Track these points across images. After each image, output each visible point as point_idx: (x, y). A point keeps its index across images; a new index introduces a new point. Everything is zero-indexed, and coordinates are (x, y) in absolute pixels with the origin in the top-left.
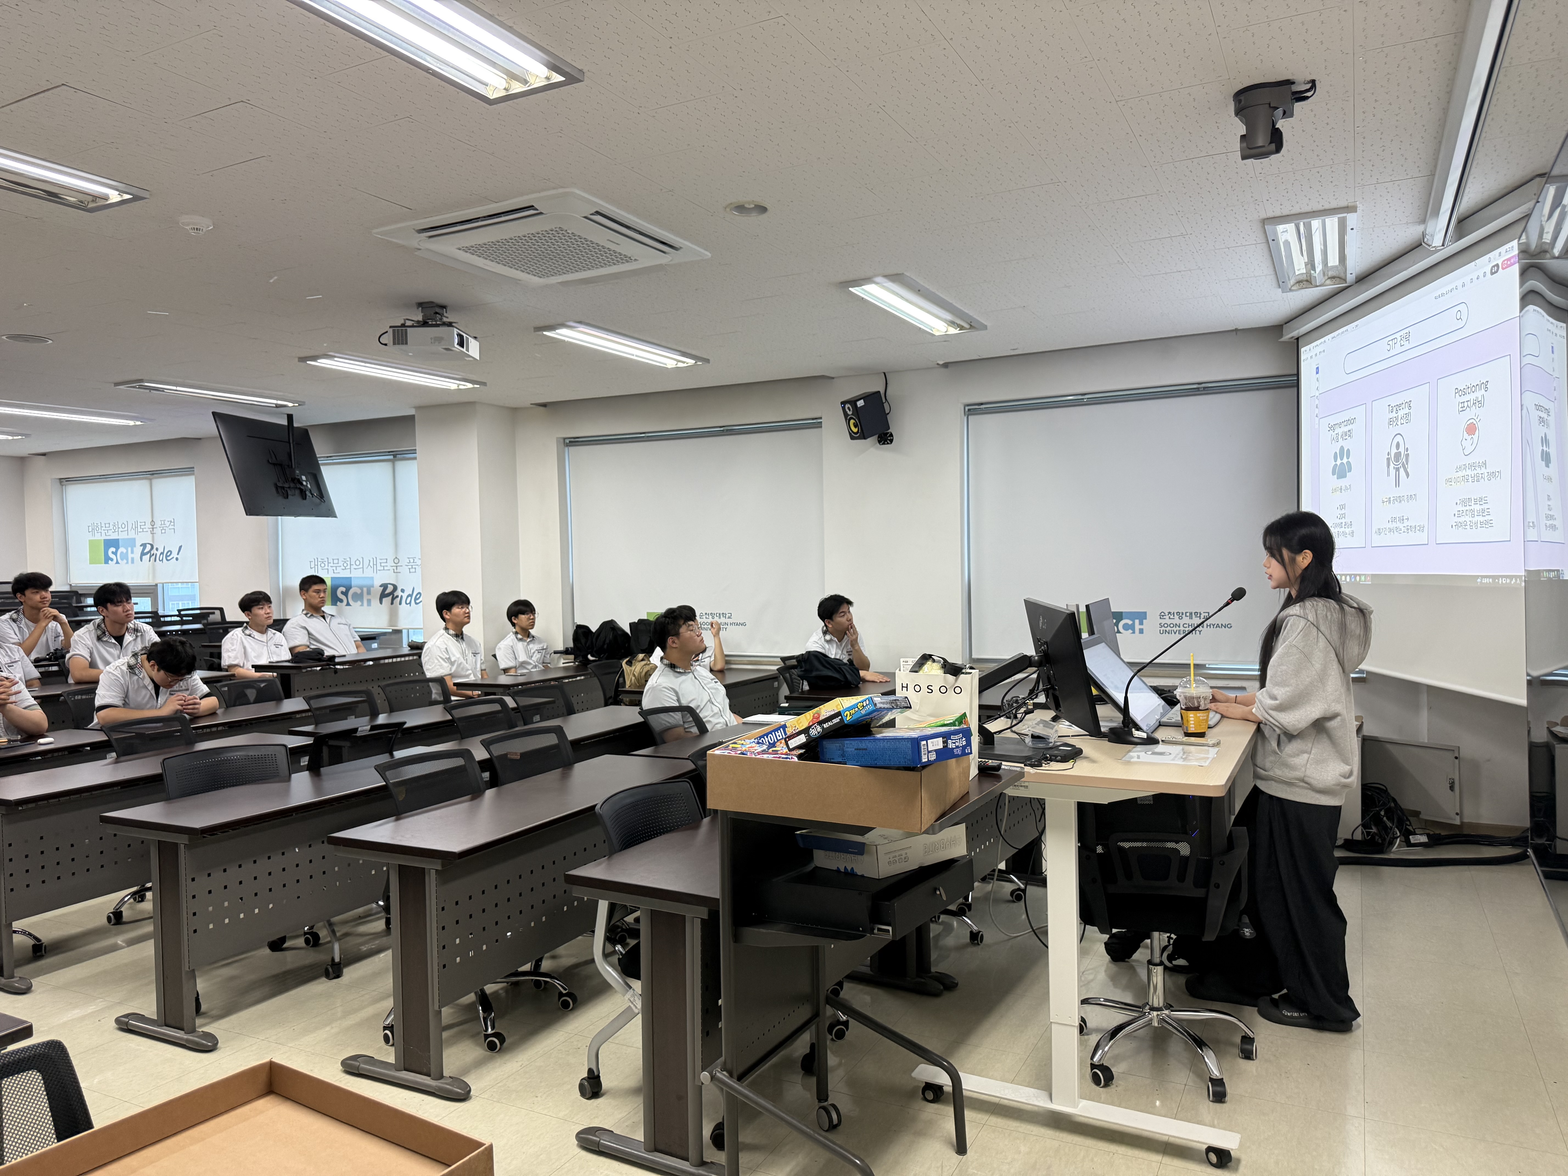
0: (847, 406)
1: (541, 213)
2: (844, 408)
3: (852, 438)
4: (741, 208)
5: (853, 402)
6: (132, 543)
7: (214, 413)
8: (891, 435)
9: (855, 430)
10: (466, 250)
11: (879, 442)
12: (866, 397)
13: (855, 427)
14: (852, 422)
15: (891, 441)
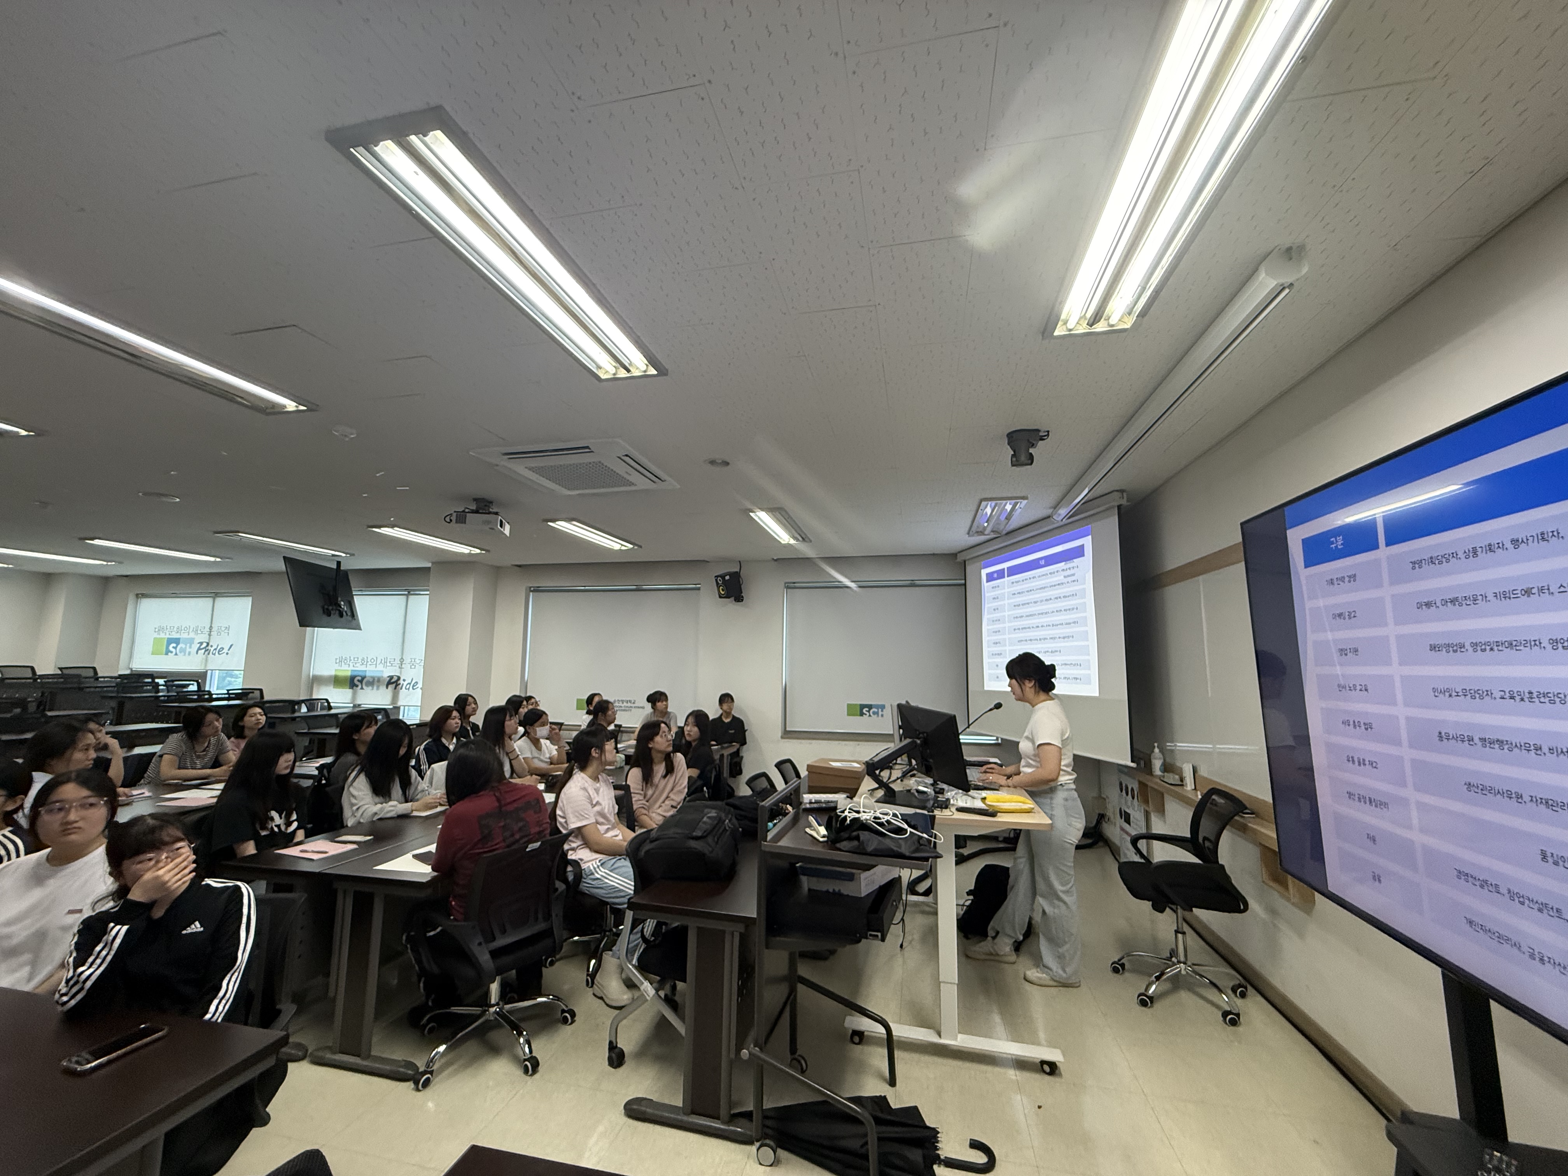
0: (719, 578)
1: (592, 452)
2: (716, 580)
3: (720, 597)
4: (713, 462)
5: (723, 577)
6: (191, 641)
7: (284, 558)
8: (743, 597)
9: (723, 593)
10: (530, 469)
11: (735, 600)
12: (730, 574)
13: (723, 590)
14: (721, 588)
15: (742, 600)
